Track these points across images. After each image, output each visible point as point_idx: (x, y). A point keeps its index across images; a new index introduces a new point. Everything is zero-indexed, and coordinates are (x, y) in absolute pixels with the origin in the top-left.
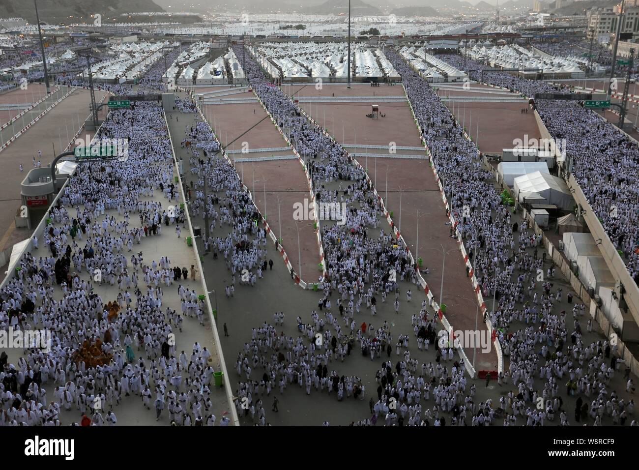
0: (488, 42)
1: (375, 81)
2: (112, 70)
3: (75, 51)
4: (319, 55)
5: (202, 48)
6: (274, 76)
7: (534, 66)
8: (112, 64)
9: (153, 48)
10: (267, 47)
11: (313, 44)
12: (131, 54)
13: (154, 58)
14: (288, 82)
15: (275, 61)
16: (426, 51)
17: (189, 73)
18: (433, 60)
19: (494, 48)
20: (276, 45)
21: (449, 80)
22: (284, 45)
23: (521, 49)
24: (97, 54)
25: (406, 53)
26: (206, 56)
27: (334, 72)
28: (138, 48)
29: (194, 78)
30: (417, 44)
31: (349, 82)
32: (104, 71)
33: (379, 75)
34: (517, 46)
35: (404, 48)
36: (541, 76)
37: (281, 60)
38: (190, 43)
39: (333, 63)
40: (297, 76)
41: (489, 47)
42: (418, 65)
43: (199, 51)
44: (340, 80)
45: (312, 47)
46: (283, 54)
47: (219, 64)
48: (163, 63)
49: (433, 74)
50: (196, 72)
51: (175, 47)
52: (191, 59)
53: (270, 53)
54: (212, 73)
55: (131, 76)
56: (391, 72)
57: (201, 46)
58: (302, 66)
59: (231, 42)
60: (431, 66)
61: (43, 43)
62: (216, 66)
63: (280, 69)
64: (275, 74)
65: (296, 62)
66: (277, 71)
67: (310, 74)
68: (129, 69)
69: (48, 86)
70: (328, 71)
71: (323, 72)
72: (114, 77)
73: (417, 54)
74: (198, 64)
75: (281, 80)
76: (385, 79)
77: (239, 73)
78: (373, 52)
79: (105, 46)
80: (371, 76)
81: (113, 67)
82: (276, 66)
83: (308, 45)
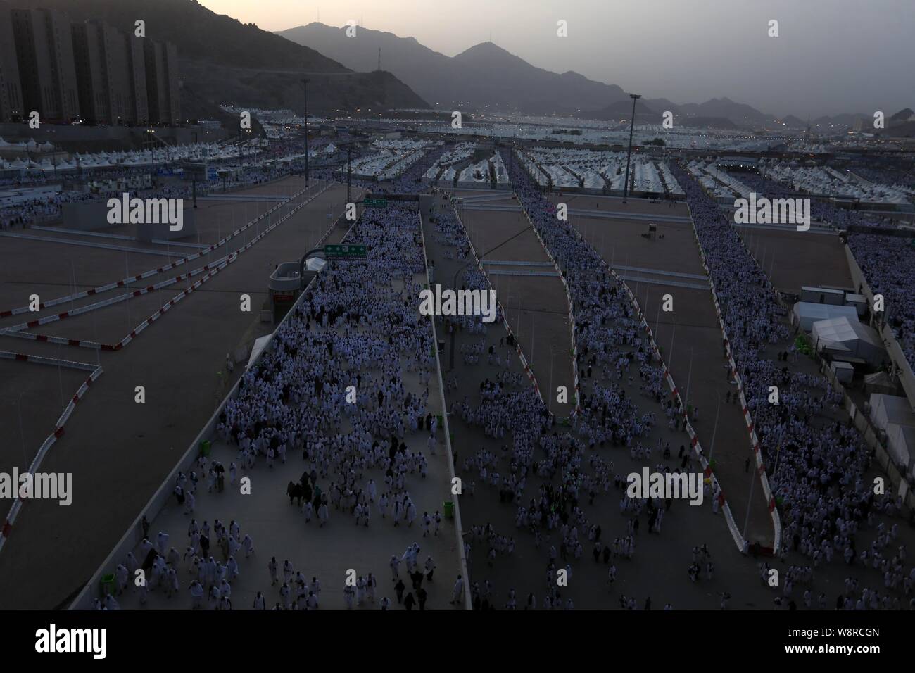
0: (793, 162)
1: (654, 196)
2: (371, 166)
3: (337, 145)
4: (594, 164)
5: (467, 149)
6: (541, 184)
7: (849, 193)
8: (373, 161)
9: (416, 146)
10: (537, 152)
11: (588, 151)
12: (393, 151)
13: (416, 157)
14: (556, 191)
15: (544, 167)
16: (718, 168)
17: (450, 174)
18: (725, 179)
19: (801, 170)
20: (547, 150)
22: (556, 151)
23: (834, 173)
24: (359, 149)
25: (694, 168)
26: (470, 157)
27: (609, 183)
28: (400, 144)
29: (456, 180)
30: (708, 159)
31: (625, 196)
32: (363, 167)
33: (661, 190)
34: (829, 169)
35: (693, 163)
36: (857, 206)
37: (552, 167)
38: (454, 143)
39: (609, 174)
40: (567, 185)
41: (794, 168)
42: (707, 183)
43: (463, 152)
44: (615, 193)
45: (587, 155)
46: (553, 160)
47: (482, 168)
48: (423, 164)
49: (724, 193)
50: (458, 174)
51: (439, 147)
52: (454, 160)
53: (540, 158)
54: (474, 176)
55: (391, 174)
56: (674, 188)
57: (467, 146)
58: (574, 174)
59: (499, 144)
60: (723, 184)
61: (307, 136)
62: (479, 169)
63: (549, 177)
64: (542, 181)
65: (568, 170)
66: (546, 178)
67: (582, 183)
68: (390, 166)
69: (307, 179)
70: (602, 183)
71: (596, 182)
72: (373, 174)
73: (707, 170)
74: (460, 165)
75: (549, 188)
76: (667, 196)
77: (504, 178)
78: (656, 165)
79: (367, 142)
80: (651, 191)
81: (373, 164)
82: (545, 173)
83: (582, 152)
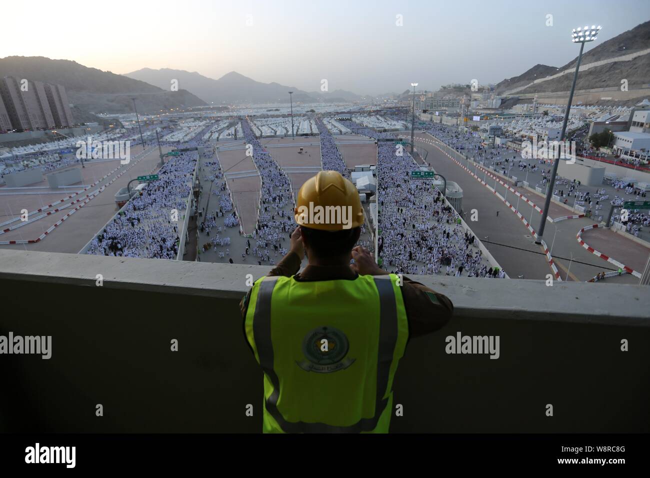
0: (366, 115)
1: (306, 135)
2: (178, 136)
3: (161, 128)
4: (283, 124)
5: (225, 123)
6: (257, 135)
7: (382, 126)
8: (178, 133)
9: (201, 124)
10: (258, 121)
11: (281, 118)
12: (189, 128)
13: (200, 129)
14: (264, 138)
15: (260, 127)
16: (335, 120)
17: (215, 136)
18: (337, 124)
19: (368, 117)
20: (263, 119)
21: (343, 133)
22: (266, 119)
23: (380, 118)
24: (172, 128)
25: (325, 121)
26: (227, 127)
27: (288, 131)
28: (193, 124)
29: (218, 138)
30: (332, 116)
31: (293, 136)
32: (173, 137)
33: (309, 132)
34: (378, 116)
35: (325, 119)
36: (385, 131)
37: (263, 127)
38: (219, 120)
39: (288, 127)
40: (268, 134)
41: (366, 117)
42: (329, 127)
43: (223, 125)
44: (289, 136)
45: (281, 120)
46: (265, 124)
47: (232, 130)
48: (203, 133)
49: (335, 131)
50: (219, 135)
51: (212, 123)
52: (219, 129)
53: (259, 123)
54: (227, 135)
55: (186, 139)
56: (315, 130)
57: (225, 121)
58: (273, 129)
59: (240, 118)
60: (335, 127)
61: (148, 124)
62: (230, 132)
63: (261, 132)
64: (258, 134)
65: (270, 127)
66: (259, 132)
67: (276, 132)
68: (186, 135)
69: (144, 146)
70: (285, 131)
71: (281, 132)
72: (178, 140)
73: (330, 121)
74: (220, 131)
75: (261, 136)
76: (312, 134)
77: (240, 134)
78: (309, 121)
79: (177, 125)
80: (305, 133)
81: (179, 135)
82: (260, 130)
83: (279, 119)
